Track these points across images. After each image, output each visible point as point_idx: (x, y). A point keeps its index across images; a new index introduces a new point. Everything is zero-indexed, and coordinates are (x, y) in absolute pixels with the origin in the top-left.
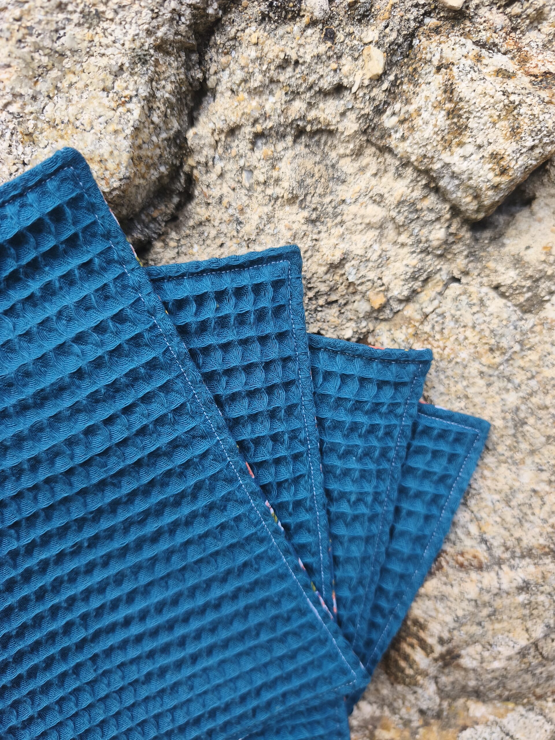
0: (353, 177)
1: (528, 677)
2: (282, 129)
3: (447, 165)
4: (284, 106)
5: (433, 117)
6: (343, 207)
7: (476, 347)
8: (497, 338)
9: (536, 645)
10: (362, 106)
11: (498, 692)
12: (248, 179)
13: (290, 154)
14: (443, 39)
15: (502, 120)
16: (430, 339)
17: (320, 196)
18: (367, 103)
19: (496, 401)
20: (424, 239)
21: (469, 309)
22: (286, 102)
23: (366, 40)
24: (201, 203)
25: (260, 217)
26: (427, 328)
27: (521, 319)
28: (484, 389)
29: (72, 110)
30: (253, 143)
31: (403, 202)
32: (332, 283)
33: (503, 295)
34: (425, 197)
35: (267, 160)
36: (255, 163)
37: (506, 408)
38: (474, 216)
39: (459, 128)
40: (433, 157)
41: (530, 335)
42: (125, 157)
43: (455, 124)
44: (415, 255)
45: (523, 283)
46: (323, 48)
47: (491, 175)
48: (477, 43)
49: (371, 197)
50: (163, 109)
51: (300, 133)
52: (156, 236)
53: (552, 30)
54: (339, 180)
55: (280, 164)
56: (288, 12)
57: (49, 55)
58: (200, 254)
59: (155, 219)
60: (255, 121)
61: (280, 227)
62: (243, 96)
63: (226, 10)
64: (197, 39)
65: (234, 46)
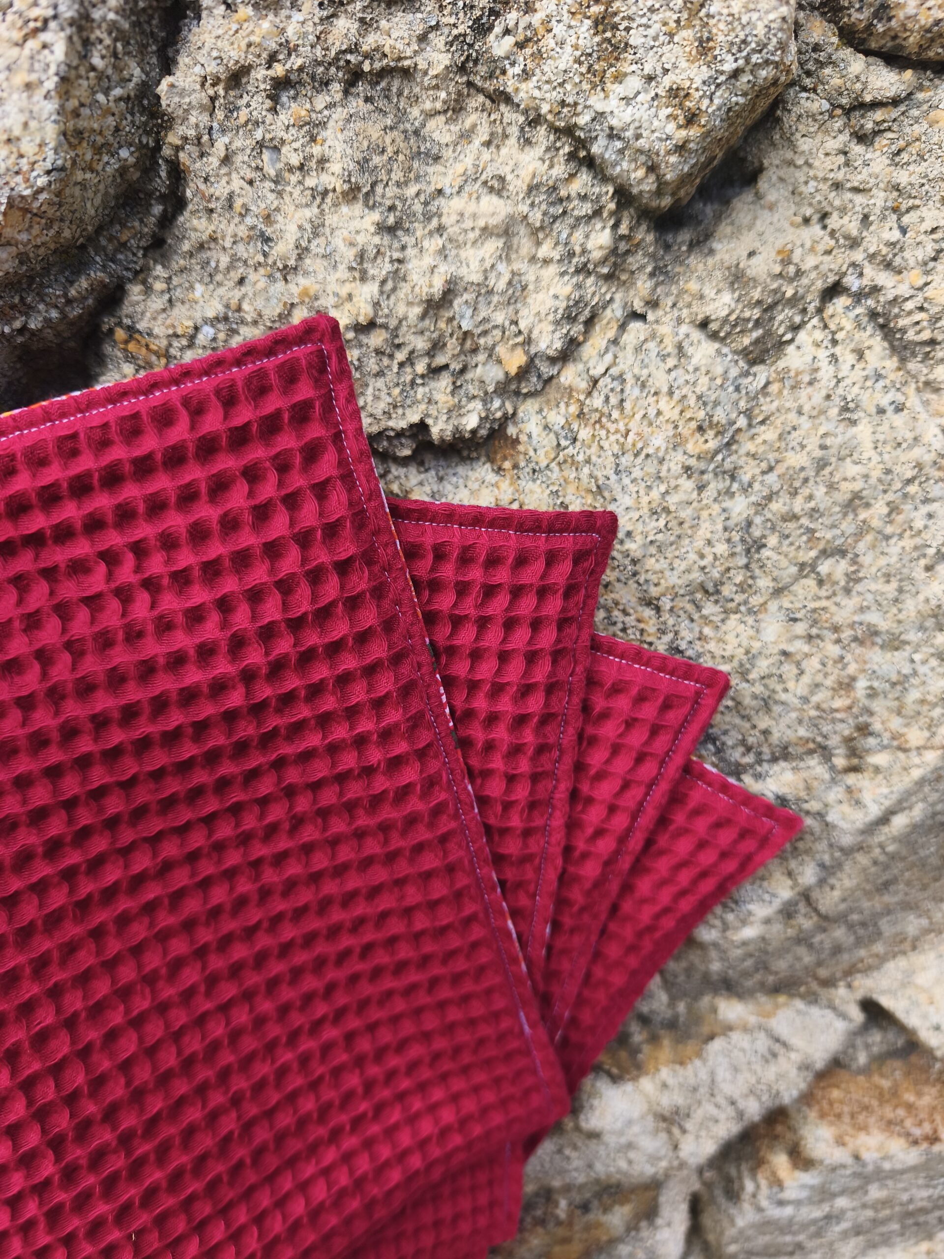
0: (451, 148)
1: (802, 951)
2: (321, 69)
3: (599, 116)
4: (320, 28)
5: (572, 32)
6: (441, 201)
7: (676, 427)
8: (708, 408)
9: (806, 896)
10: (452, 20)
11: (758, 977)
12: (273, 162)
13: (339, 114)
15: (684, 28)
16: (604, 420)
17: (398, 184)
18: (461, 15)
19: (714, 513)
20: (578, 249)
21: (662, 364)
22: (321, 19)
24: (198, 211)
25: (300, 227)
26: (597, 401)
27: (746, 374)
28: (695, 495)
30: (274, 98)
31: (537, 186)
32: (435, 335)
33: (714, 336)
34: (572, 176)
35: (301, 127)
36: (282, 134)
37: (731, 523)
38: (654, 204)
39: (616, 48)
40: (576, 104)
41: (762, 400)
42: (51, 132)
43: (609, 41)
44: (566, 278)
45: (747, 314)
47: (671, 127)
49: (485, 183)
50: (108, 41)
51: (355, 76)
52: (129, 275)
54: (429, 156)
55: (325, 133)
58: (206, 300)
59: (124, 245)
60: (272, 58)
61: (336, 243)
62: (245, 12)
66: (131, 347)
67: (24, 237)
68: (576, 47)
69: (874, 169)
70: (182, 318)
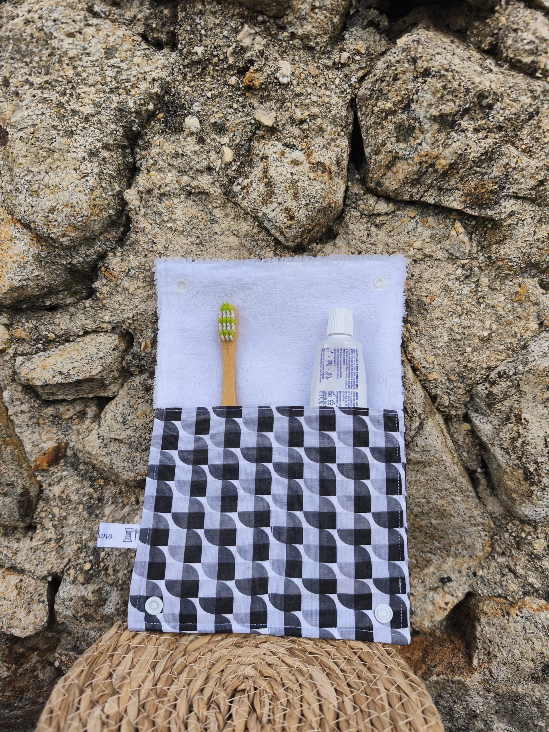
0: (221, 219)
2: (177, 191)
3: (264, 214)
4: (177, 179)
5: (258, 186)
6: (216, 236)
10: (222, 179)
12: (159, 219)
13: (182, 205)
14: (267, 142)
15: (291, 189)
17: (201, 229)
18: (225, 178)
22: (178, 176)
23: (223, 143)
24: (133, 232)
25: (166, 240)
29: (58, 179)
30: (160, 199)
31: (247, 235)
34: (259, 232)
35: (168, 209)
36: (161, 210)
39: (271, 193)
40: (258, 209)
42: (85, 206)
43: (269, 190)
46: (197, 147)
47: (285, 220)
48: (284, 145)
49: (232, 232)
50: (108, 179)
51: (190, 194)
52: (109, 249)
53: (329, 137)
54: (213, 221)
55: (176, 211)
56: (176, 129)
57: (47, 152)
58: (133, 261)
59: (108, 240)
60: (160, 187)
61: (177, 247)
62: (153, 173)
63: (143, 127)
64: (128, 141)
65: (148, 146)
66: (106, 273)
67: (73, 235)
68: (258, 191)
69: (379, 237)
70: (125, 266)
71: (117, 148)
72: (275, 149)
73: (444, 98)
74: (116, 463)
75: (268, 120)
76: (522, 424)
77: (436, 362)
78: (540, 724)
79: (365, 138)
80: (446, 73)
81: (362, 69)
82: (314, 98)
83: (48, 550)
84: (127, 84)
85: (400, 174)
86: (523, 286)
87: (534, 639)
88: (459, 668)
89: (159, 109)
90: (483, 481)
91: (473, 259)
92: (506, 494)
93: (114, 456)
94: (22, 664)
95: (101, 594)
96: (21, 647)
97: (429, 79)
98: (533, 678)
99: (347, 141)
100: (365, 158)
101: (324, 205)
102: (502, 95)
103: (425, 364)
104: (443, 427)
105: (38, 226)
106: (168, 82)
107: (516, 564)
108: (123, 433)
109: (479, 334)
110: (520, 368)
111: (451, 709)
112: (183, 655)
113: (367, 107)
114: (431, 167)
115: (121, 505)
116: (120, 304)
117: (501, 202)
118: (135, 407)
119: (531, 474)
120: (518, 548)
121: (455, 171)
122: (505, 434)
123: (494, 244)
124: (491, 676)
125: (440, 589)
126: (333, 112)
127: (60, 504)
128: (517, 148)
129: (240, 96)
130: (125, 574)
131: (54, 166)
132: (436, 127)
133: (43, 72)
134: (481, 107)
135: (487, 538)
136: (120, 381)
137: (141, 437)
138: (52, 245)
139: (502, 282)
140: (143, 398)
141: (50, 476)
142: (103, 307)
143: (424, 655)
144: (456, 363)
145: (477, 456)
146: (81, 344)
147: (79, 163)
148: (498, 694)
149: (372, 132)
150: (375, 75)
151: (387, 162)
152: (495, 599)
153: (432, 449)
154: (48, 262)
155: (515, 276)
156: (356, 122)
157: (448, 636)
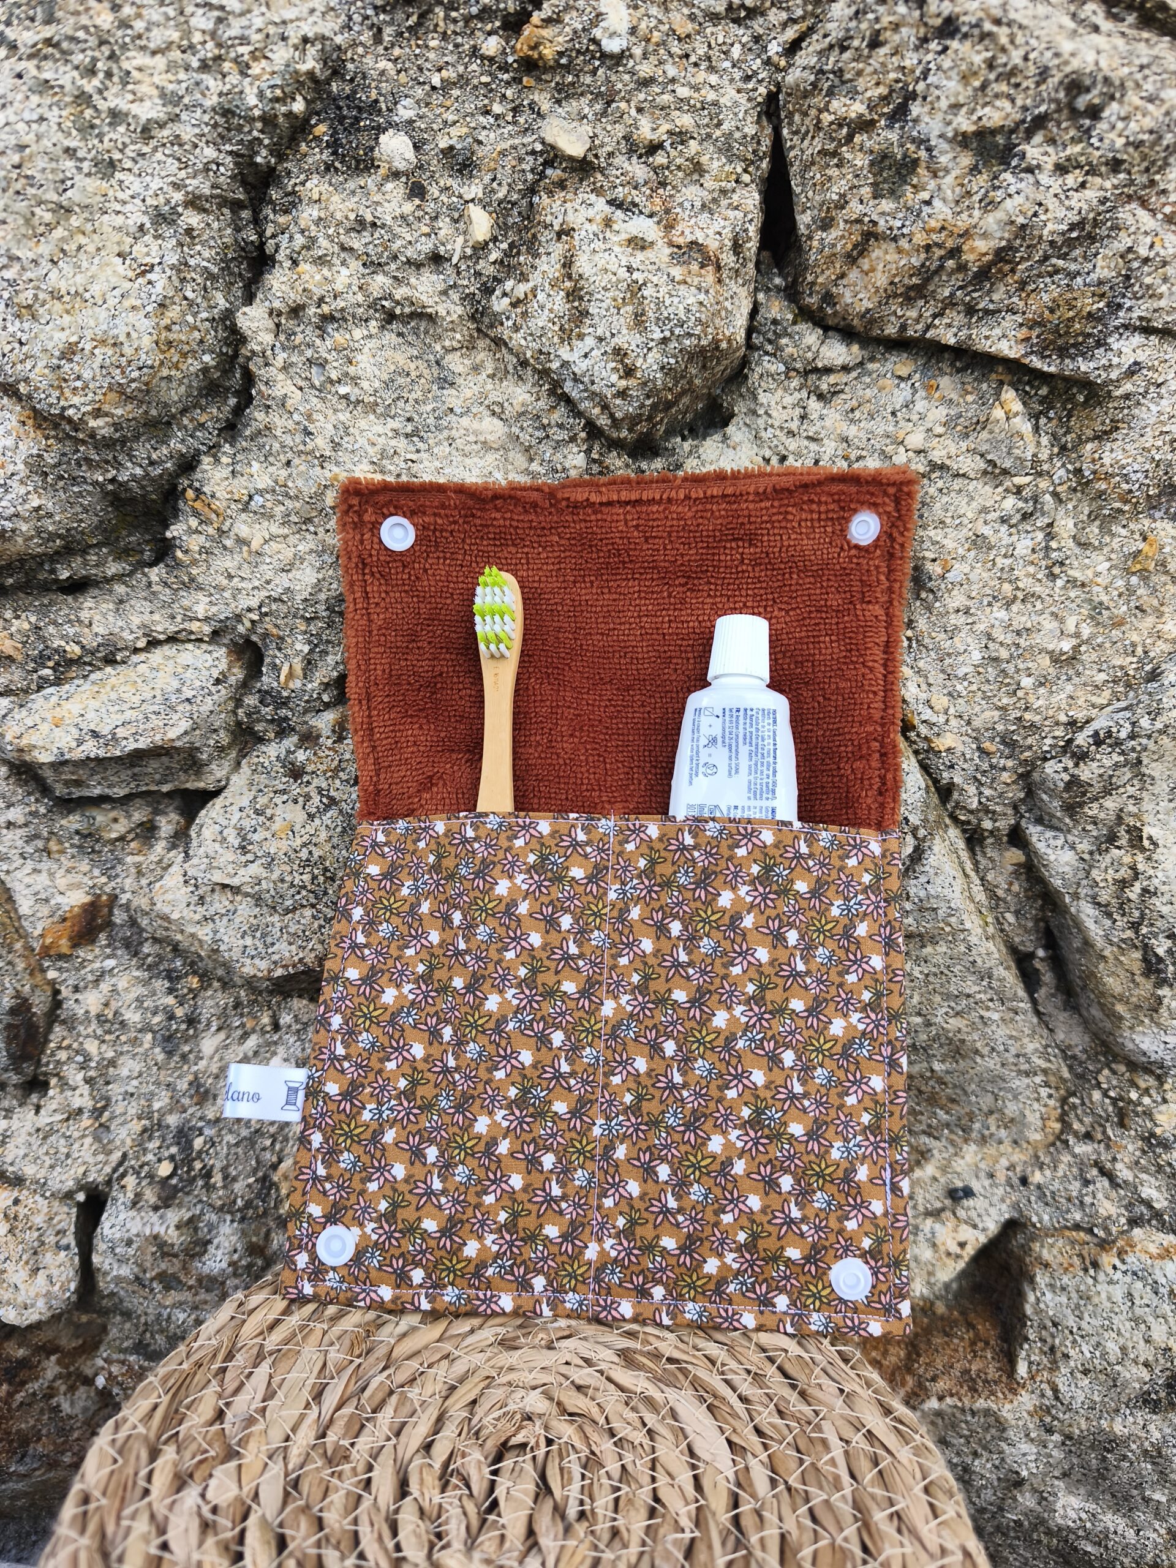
0: (463, 377)
2: (361, 310)
3: (565, 364)
4: (361, 281)
5: (550, 299)
6: (451, 417)
10: (465, 283)
12: (319, 375)
13: (373, 344)
14: (570, 196)
15: (627, 304)
17: (417, 402)
18: (472, 279)
22: (364, 275)
23: (468, 197)
24: (259, 406)
25: (335, 427)
29: (80, 279)
30: (322, 328)
31: (523, 414)
34: (552, 408)
35: (341, 351)
36: (325, 355)
38: (616, 435)
39: (580, 314)
40: (550, 353)
42: (147, 342)
43: (576, 308)
46: (408, 208)
47: (614, 378)
48: (611, 203)
49: (488, 407)
50: (200, 280)
51: (390, 317)
52: (204, 448)
53: (717, 185)
54: (446, 382)
55: (359, 357)
56: (358, 162)
57: (53, 211)
58: (260, 475)
59: (202, 425)
60: (321, 300)
61: (362, 442)
62: (304, 267)
63: (281, 158)
64: (247, 192)
65: (293, 202)
66: (198, 505)
67: (119, 412)
68: (551, 311)
69: (828, 423)
70: (240, 487)
71: (220, 206)
72: (591, 213)
73: (989, 91)
74: (226, 939)
75: (573, 145)
76: (1143, 850)
77: (952, 711)
78: (1157, 1496)
79: (798, 190)
80: (995, 29)
81: (794, 21)
82: (683, 92)
83: (76, 1134)
84: (241, 50)
85: (879, 274)
86: (1151, 536)
87: (1150, 1319)
88: (986, 1381)
89: (318, 114)
90: (1048, 977)
91: (1040, 474)
92: (1102, 1006)
93: (221, 924)
94: (23, 1383)
95: (196, 1229)
96: (20, 1346)
97: (954, 44)
98: (1146, 1402)
99: (757, 196)
100: (797, 238)
101: (704, 342)
102: (1122, 85)
103: (927, 714)
104: (965, 855)
105: (37, 389)
106: (339, 48)
107: (1114, 1159)
108: (242, 872)
109: (1051, 647)
110: (1145, 722)
111: (966, 1469)
112: (384, 1369)
113: (806, 114)
114: (952, 257)
115: (239, 1032)
116: (230, 577)
117: (1110, 340)
118: (269, 812)
119: (1160, 960)
120: (1122, 1124)
121: (1007, 268)
122: (1105, 874)
123: (1088, 440)
124: (1057, 1398)
125: (948, 1214)
126: (726, 126)
127: (99, 1032)
128: (1153, 212)
129: (508, 83)
130: (249, 1186)
131: (71, 247)
132: (966, 160)
133: (40, 16)
134: (1075, 114)
135: (1052, 1103)
136: (234, 754)
137: (282, 881)
138: (69, 436)
139: (1105, 530)
140: (284, 792)
141: (78, 970)
142: (191, 584)
143: (909, 1356)
144: (997, 713)
145: (1037, 921)
146: (142, 668)
147: (130, 240)
148: (1069, 1437)
149: (815, 174)
150: (825, 36)
151: (849, 247)
152: (1067, 1233)
153: (942, 904)
154: (61, 478)
155: (1136, 514)
156: (778, 151)
157: (962, 1313)
